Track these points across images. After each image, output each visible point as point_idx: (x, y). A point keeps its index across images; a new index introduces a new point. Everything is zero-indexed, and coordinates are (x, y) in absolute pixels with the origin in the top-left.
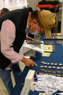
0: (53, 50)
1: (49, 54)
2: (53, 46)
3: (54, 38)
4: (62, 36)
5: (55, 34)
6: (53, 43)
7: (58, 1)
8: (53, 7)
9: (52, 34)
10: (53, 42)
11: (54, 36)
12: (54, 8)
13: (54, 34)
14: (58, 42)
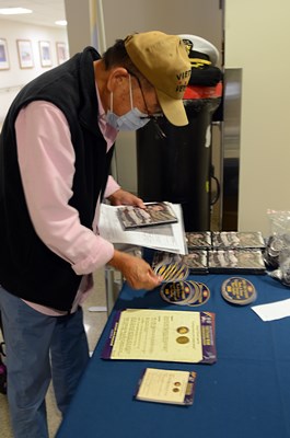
0: (205, 349)
1: (183, 377)
2: (202, 315)
3: (204, 262)
4: (245, 249)
5: (212, 236)
6: (204, 298)
7: (220, 67)
8: (198, 98)
9: (198, 236)
10: (204, 289)
11: (207, 250)
12: (199, 101)
13: (204, 239)
14: (229, 288)
